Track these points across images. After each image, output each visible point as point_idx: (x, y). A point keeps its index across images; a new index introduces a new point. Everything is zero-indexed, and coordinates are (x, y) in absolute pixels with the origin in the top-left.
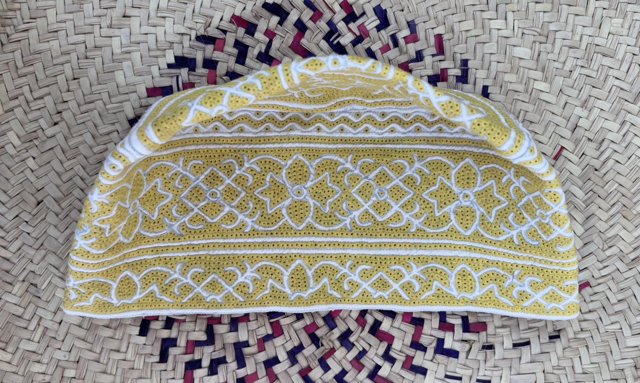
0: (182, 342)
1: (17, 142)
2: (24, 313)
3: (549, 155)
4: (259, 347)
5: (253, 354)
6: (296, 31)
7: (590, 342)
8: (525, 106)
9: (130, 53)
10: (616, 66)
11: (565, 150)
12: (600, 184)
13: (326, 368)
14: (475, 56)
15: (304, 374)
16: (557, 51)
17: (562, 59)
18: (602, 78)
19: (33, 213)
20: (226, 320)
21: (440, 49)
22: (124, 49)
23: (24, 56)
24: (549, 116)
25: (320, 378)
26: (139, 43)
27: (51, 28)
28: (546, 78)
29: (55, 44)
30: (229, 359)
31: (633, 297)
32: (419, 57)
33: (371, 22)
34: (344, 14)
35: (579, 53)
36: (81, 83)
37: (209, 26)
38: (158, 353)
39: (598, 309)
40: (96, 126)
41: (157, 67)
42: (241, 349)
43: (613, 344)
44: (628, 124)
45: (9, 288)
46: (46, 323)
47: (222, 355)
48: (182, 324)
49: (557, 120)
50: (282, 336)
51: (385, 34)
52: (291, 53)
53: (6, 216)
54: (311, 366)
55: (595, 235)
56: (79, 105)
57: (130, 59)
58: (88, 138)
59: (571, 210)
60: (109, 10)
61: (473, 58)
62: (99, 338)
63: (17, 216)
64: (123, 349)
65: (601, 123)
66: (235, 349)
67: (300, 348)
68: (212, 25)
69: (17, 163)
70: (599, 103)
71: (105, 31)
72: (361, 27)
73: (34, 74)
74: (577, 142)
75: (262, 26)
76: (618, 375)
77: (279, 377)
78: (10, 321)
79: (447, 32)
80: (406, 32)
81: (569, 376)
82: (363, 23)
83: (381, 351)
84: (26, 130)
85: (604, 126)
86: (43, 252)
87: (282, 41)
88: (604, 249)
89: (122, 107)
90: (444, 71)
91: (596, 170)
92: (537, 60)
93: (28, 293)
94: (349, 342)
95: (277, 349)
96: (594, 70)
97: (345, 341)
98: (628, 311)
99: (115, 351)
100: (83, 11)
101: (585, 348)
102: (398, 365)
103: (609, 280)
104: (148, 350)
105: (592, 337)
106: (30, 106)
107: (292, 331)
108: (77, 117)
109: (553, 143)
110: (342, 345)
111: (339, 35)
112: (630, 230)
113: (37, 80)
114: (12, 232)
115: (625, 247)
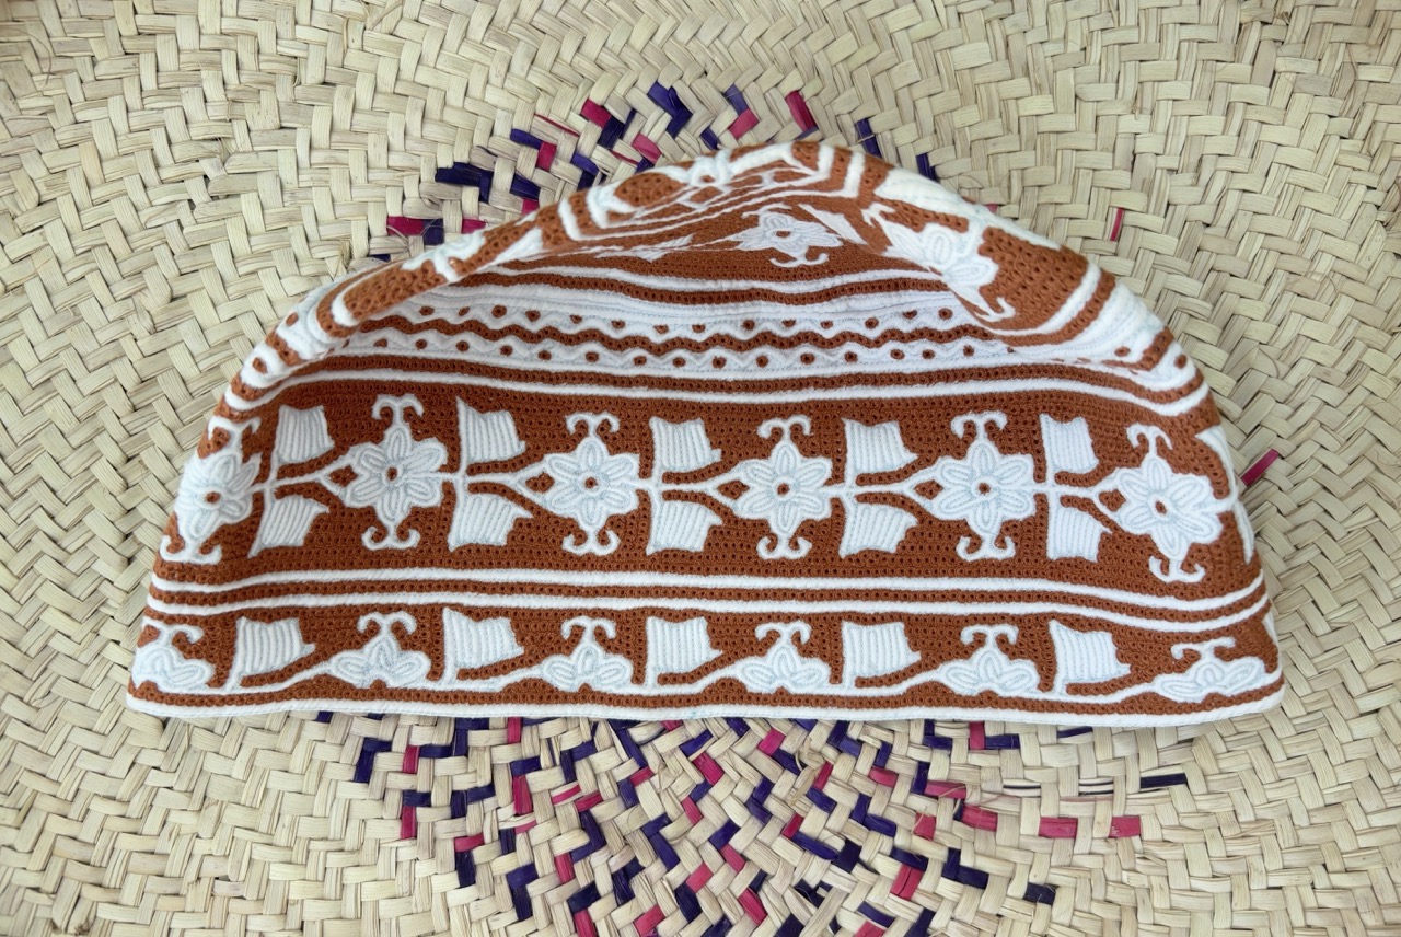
0: (544, 866)
1: (69, 627)
3: (1100, 237)
4: (689, 817)
5: (685, 834)
6: (520, 201)
7: (1324, 567)
8: (1018, 161)
9: (218, 367)
11: (1128, 214)
12: (1227, 250)
13: (828, 805)
14: (880, 104)
15: (793, 832)
16: (1040, 20)
17: (1058, 33)
18: (1153, 37)
19: (163, 746)
20: (608, 790)
21: (807, 121)
22: (204, 365)
24: (1071, 159)
25: (825, 827)
26: (226, 342)
27: (36, 377)
28: (1039, 87)
29: (54, 409)
30: (642, 862)
33: (654, 122)
34: (596, 131)
36: (146, 462)
37: (351, 257)
39: (1315, 495)
42: (658, 834)
43: (1371, 551)
44: (1240, 108)
45: (176, 904)
47: (629, 859)
48: (531, 832)
49: (1090, 159)
50: (724, 778)
51: (690, 135)
53: (112, 773)
54: (798, 812)
55: (1252, 355)
59: (1184, 327)
60: (135, 298)
61: (877, 109)
62: (387, 925)
63: (133, 763)
64: (441, 926)
65: (1183, 128)
66: (648, 838)
67: (766, 787)
68: (355, 254)
69: (87, 666)
70: (1166, 90)
71: (148, 344)
72: (640, 142)
73: (41, 484)
74: (1147, 187)
75: (451, 217)
77: (749, 855)
79: (807, 81)
80: (729, 115)
81: (1306, 647)
82: (639, 134)
83: (918, 735)
84: (77, 595)
85: (1191, 132)
86: (215, 810)
88: (1282, 374)
91: (1208, 226)
92: (1008, 57)
93: (217, 898)
94: (852, 740)
95: (725, 806)
96: (1131, 27)
97: (844, 742)
98: (1377, 476)
100: (83, 319)
101: (1318, 579)
102: (960, 748)
103: (1314, 432)
104: (487, 906)
105: (1322, 553)
106: (64, 546)
107: (738, 762)
109: (1100, 210)
110: (840, 752)
111: (604, 177)
112: (1321, 315)
113: (53, 492)
114: (135, 800)
115: (1324, 353)
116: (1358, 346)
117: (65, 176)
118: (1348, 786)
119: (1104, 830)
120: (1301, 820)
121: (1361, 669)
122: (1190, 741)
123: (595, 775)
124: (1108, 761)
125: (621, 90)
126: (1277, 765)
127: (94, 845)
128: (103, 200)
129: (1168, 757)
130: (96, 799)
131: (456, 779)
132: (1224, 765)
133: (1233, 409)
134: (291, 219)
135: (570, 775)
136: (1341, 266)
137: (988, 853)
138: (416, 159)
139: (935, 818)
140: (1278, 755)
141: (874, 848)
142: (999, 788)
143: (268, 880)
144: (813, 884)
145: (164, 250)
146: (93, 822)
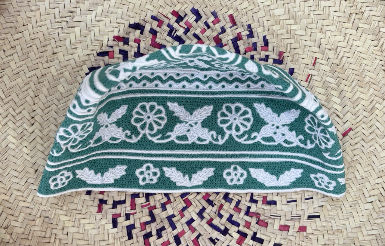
0: (138, 225)
1: (14, 141)
2: (46, 234)
3: (310, 64)
4: (181, 215)
5: (179, 220)
6: (151, 35)
7: (360, 160)
8: (289, 41)
9: (62, 73)
10: (333, 4)
11: (318, 59)
12: (342, 72)
13: (221, 216)
14: (254, 21)
15: (210, 223)
16: (298, 5)
17: (302, 9)
18: (327, 14)
19: (35, 178)
20: (158, 205)
21: (234, 23)
22: (58, 72)
23: (4, 92)
24: (304, 43)
25: (219, 223)
26: (66, 66)
27: (15, 72)
28: (296, 22)
29: (19, 80)
30: (166, 227)
31: (377, 129)
32: (223, 30)
33: (191, 18)
34: (175, 18)
35: (311, 3)
36: (40, 98)
37: (102, 45)
38: (127, 235)
39: (360, 141)
40: (55, 119)
41: (80, 77)
42: (171, 219)
43: (374, 158)
44: (348, 36)
45: (33, 223)
46: (59, 236)
47: (162, 226)
48: (135, 215)
49: (309, 43)
50: (192, 206)
51: (201, 23)
52: (152, 48)
53: (20, 183)
54: (212, 217)
55: (347, 101)
56: (42, 110)
57: (63, 77)
58: (53, 127)
59: (330, 91)
60: (44, 53)
61: (253, 23)
62: (91, 236)
63: (26, 182)
64: (106, 238)
65: (333, 39)
66: (168, 220)
67: (204, 209)
68: (104, 45)
69: (18, 153)
70: (329, 28)
71: (45, 65)
72: (186, 23)
73: (13, 100)
74: (323, 53)
75: (132, 37)
76: (381, 174)
77: (197, 228)
78: (39, 241)
79: (235, 12)
80: (212, 19)
81: (354, 183)
82: (187, 21)
83: (248, 198)
84: (17, 132)
85: (335, 40)
87: (145, 43)
88: (354, 107)
89: (67, 104)
90: (239, 34)
91: (338, 65)
92: (289, 14)
93: (45, 223)
94: (230, 198)
95: (191, 213)
96: (321, 11)
97: (228, 199)
98: (377, 138)
99: (102, 241)
100: (30, 57)
101: (359, 164)
102: (260, 203)
103: (361, 124)
104: (120, 234)
105: (361, 157)
106: (16, 118)
107: (197, 201)
108: (44, 117)
109: (310, 57)
110: (226, 201)
111: (176, 31)
112: (365, 92)
113: (15, 103)
114: (26, 192)
115: (365, 103)
116: (374, 102)
117: (31, 19)
118: (363, 222)
119: (297, 229)
120: (349, 230)
121: (368, 190)
122: (322, 206)
123: (155, 201)
124: (300, 210)
125: (183, 9)
126: (344, 215)
127: (13, 203)
128: (40, 26)
129: (316, 210)
130: (15, 190)
131: (115, 197)
132: (330, 213)
133: (341, 115)
134: (87, 35)
135: (148, 200)
136: (371, 80)
137: (264, 234)
138: (124, 21)
139: (251, 223)
140: (345, 212)
141: (233, 230)
142: (269, 216)
143: (59, 219)
144: (214, 238)
145: (53, 40)
146: (13, 196)
